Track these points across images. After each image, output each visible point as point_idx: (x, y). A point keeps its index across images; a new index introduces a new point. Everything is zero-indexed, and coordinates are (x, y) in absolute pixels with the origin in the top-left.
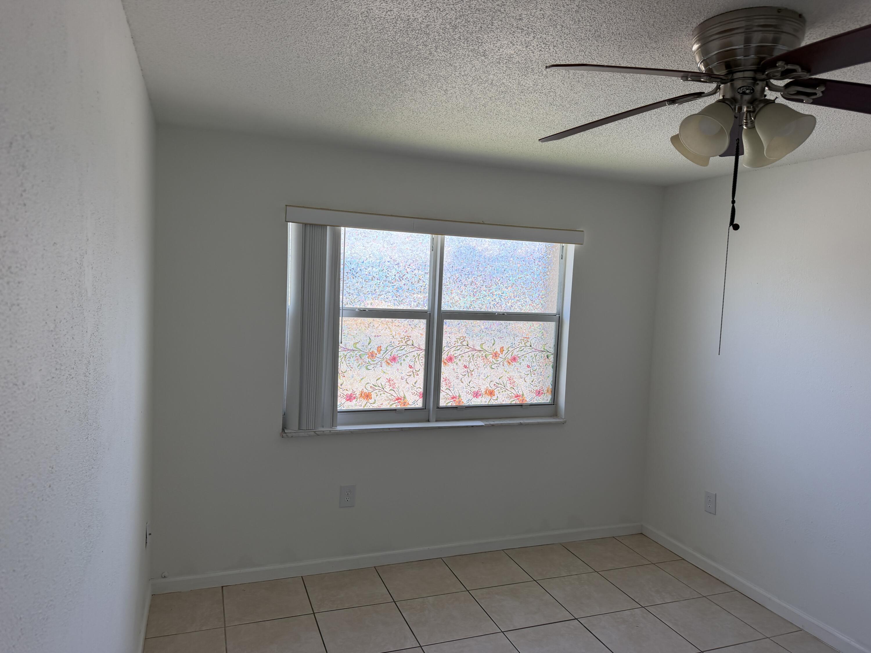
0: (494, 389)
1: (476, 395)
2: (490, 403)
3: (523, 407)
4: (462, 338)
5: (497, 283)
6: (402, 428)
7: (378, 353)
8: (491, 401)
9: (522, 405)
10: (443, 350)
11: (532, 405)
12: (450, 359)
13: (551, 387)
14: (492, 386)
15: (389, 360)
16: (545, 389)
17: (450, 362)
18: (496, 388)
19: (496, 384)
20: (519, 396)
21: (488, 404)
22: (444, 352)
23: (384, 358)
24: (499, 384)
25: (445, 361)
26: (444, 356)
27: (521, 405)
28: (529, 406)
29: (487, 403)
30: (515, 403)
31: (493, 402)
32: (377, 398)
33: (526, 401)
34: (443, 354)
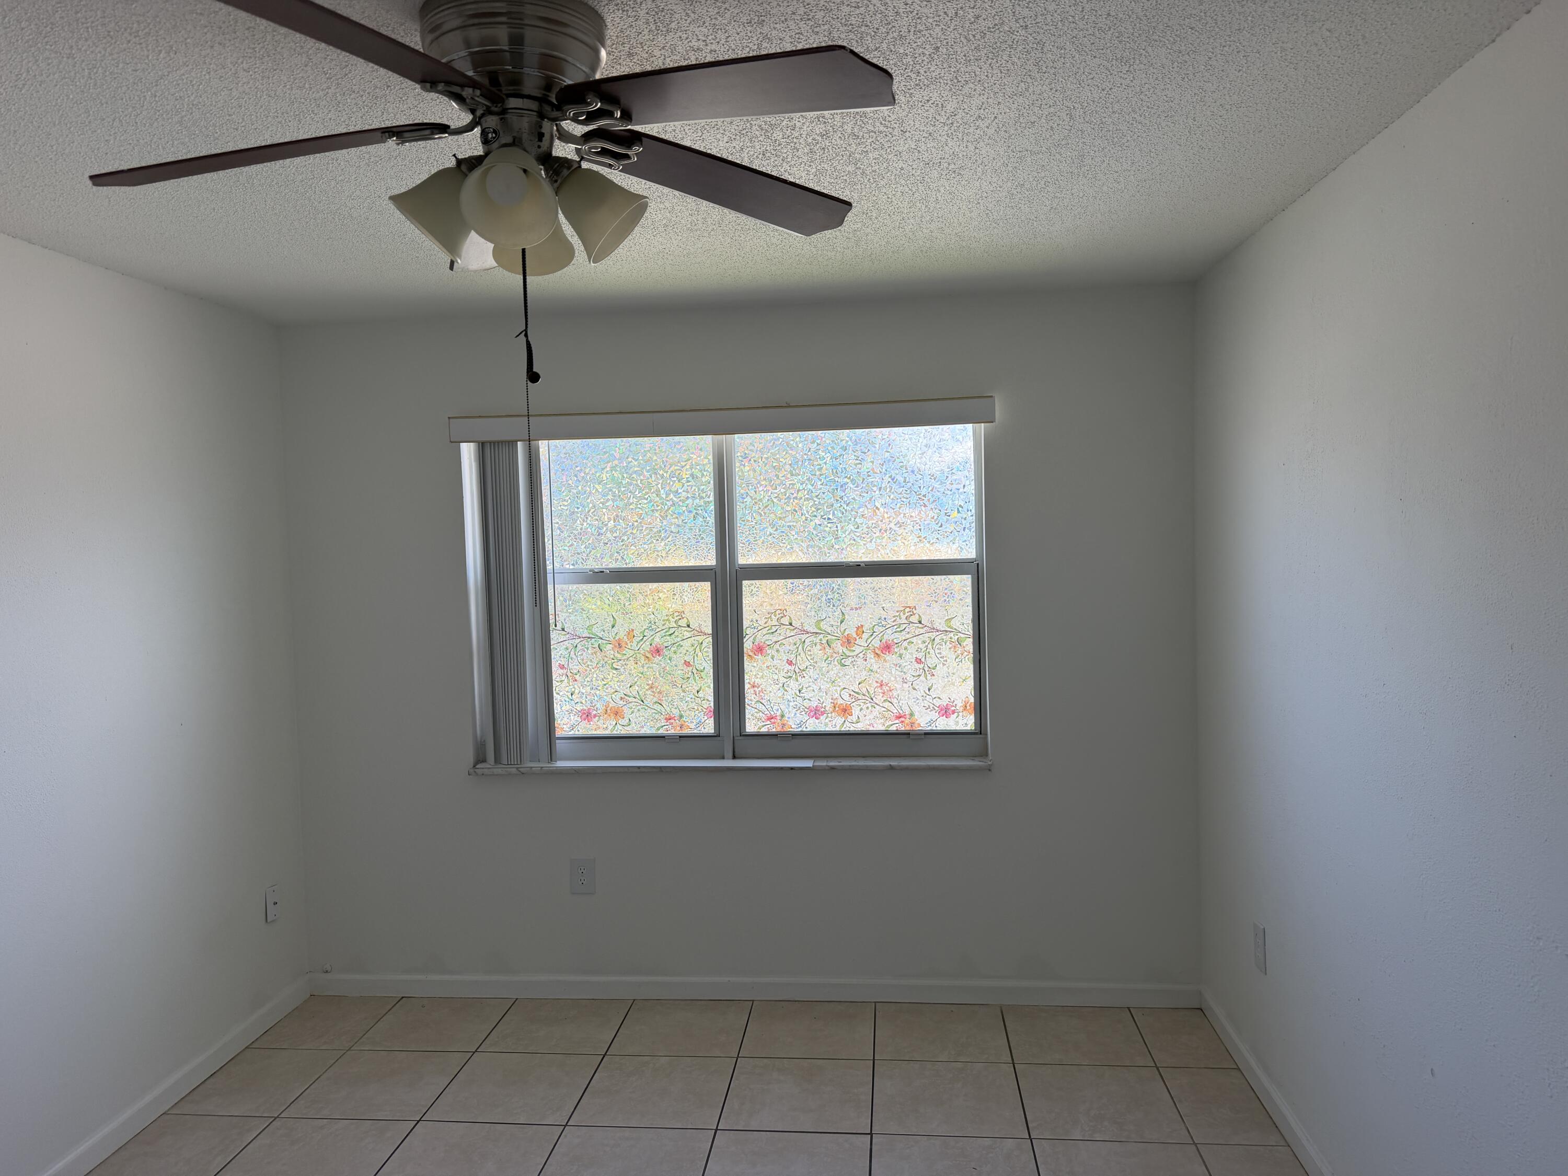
0: (849, 703)
1: (816, 713)
2: (843, 729)
3: (911, 737)
4: (779, 612)
5: (844, 510)
6: (661, 768)
7: (628, 642)
8: (845, 726)
9: (909, 734)
10: (744, 634)
11: (927, 734)
12: (760, 649)
13: (972, 700)
14: (846, 697)
15: (649, 653)
16: (960, 704)
17: (760, 655)
18: (853, 700)
19: (852, 693)
20: (904, 716)
21: (840, 731)
22: (747, 637)
23: (641, 649)
24: (857, 693)
25: (751, 654)
26: (748, 645)
27: (907, 734)
28: (923, 737)
29: (837, 729)
30: (897, 730)
31: (849, 727)
32: (632, 717)
33: (919, 725)
34: (745, 640)
